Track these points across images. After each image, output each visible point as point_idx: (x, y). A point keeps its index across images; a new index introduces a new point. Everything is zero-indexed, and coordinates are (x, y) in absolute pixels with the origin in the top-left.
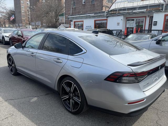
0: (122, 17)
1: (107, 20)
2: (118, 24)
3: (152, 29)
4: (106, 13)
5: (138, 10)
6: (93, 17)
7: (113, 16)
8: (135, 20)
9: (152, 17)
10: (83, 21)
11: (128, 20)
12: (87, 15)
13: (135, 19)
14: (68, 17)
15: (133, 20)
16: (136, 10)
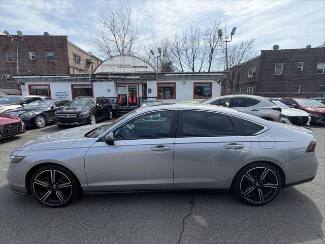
0: (112, 83)
1: (92, 85)
2: (109, 90)
3: (148, 96)
4: (91, 76)
5: (135, 76)
6: (69, 80)
7: (101, 81)
8: (127, 87)
9: (146, 84)
10: (49, 85)
11: (118, 86)
12: (57, 77)
13: (127, 85)
14: (14, 77)
15: (125, 86)
16: (132, 76)
